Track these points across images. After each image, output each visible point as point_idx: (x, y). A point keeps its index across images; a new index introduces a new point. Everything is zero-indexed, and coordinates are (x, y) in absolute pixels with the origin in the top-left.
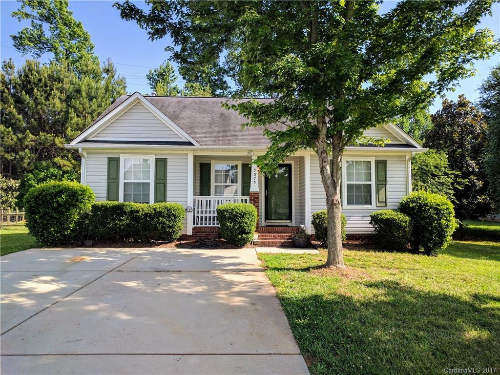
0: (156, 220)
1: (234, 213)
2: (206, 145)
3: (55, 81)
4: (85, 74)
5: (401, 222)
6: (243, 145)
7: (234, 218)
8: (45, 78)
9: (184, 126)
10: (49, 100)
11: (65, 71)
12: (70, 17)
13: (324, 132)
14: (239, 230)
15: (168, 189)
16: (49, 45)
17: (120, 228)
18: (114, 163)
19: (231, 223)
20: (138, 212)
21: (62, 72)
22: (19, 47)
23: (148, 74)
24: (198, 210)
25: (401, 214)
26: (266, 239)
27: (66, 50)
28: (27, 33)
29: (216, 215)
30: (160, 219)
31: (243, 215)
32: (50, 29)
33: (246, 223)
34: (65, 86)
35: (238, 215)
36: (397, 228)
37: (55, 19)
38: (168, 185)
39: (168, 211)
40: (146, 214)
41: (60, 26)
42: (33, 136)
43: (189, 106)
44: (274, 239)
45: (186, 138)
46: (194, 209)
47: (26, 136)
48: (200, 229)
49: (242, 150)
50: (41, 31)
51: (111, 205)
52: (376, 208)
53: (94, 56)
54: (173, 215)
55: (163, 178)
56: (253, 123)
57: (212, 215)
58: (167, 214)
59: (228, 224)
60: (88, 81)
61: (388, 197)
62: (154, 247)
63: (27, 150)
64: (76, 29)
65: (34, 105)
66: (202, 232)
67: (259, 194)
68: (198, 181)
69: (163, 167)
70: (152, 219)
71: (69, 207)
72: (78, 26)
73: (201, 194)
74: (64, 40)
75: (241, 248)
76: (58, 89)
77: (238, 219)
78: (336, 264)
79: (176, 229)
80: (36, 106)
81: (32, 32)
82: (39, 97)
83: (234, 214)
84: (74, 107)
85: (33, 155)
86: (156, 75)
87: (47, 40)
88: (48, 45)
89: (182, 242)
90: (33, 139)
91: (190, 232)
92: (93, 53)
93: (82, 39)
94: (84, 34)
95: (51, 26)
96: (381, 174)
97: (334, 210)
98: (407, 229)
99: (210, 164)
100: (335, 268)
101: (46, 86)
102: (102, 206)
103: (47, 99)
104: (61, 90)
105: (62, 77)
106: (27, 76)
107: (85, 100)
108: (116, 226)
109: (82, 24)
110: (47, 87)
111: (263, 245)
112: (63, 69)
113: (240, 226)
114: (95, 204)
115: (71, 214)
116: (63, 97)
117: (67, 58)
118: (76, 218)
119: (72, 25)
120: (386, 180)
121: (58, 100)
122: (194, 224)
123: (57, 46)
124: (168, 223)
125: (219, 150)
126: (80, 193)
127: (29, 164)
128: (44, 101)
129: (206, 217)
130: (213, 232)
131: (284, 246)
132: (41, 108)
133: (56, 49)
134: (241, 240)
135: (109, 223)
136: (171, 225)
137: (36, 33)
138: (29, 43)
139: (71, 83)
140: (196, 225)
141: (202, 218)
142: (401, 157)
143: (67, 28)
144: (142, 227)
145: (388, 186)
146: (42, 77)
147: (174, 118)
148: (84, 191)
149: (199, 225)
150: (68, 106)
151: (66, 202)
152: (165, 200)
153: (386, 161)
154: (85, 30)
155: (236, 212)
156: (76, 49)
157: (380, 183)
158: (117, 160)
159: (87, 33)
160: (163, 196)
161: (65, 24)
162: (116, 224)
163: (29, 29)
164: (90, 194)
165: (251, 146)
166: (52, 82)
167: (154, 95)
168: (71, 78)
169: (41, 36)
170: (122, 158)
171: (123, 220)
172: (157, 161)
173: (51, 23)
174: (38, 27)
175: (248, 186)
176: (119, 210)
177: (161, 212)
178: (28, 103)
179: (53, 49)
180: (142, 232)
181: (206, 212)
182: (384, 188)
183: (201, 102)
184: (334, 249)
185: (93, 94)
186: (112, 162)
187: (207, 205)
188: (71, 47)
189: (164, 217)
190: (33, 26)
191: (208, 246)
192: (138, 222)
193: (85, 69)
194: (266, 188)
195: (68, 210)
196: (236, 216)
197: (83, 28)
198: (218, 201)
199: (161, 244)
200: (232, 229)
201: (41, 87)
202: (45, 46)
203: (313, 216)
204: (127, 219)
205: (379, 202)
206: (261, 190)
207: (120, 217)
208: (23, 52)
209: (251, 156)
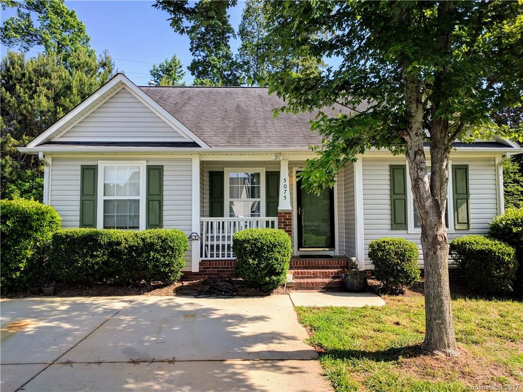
0: (145, 255)
1: (259, 244)
2: (216, 146)
3: (42, 76)
4: (76, 68)
5: (502, 255)
6: (268, 146)
7: (259, 252)
8: (30, 73)
9: (187, 122)
10: (34, 98)
11: (54, 65)
12: (61, 5)
13: (419, 117)
14: (266, 269)
15: (165, 208)
16: (39, 37)
17: (93, 267)
18: (89, 173)
19: (254, 259)
20: (119, 243)
21: (50, 66)
22: (4, 40)
23: (152, 69)
24: (207, 235)
25: (500, 244)
26: (303, 278)
27: (58, 42)
28: (13, 23)
29: (231, 243)
30: (152, 253)
31: (272, 247)
32: (38, 18)
33: (277, 260)
34: (53, 82)
35: (265, 247)
36: (497, 265)
37: (45, 7)
38: (165, 203)
39: (162, 242)
40: (131, 247)
41: (50, 16)
42: (15, 140)
43: (195, 97)
44: (314, 278)
45: (191, 137)
46: (202, 234)
47: (7, 140)
48: (210, 263)
49: (267, 153)
50: (28, 21)
51: (80, 235)
52: (454, 232)
53: (90, 49)
54: (170, 247)
55: (158, 193)
56: (292, 106)
57: (226, 243)
58: (161, 246)
59: (251, 261)
60: (80, 75)
61: (471, 216)
62: (143, 294)
63: (8, 157)
64: (69, 19)
65: (16, 104)
66: (213, 268)
67: (291, 213)
68: (207, 196)
69: (158, 178)
70: (139, 255)
71: (17, 238)
72: (71, 15)
73: (211, 215)
74: (55, 30)
75: (269, 295)
76: (44, 85)
77: (265, 253)
78: (445, 347)
79: (175, 267)
80: (19, 106)
81: (19, 23)
82: (21, 94)
83: (259, 247)
84: (63, 106)
85: (16, 163)
86: (161, 70)
87: (36, 31)
88: (37, 38)
89: (186, 283)
90: (16, 144)
91: (195, 269)
92: (89, 46)
93: (76, 30)
94: (78, 25)
95: (40, 15)
96: (461, 184)
97: (438, 252)
98: (511, 266)
99: (223, 172)
100: (443, 355)
101: (31, 82)
102: (67, 236)
103: (31, 97)
104: (49, 87)
105: (49, 71)
106: (8, 70)
107: (76, 98)
108: (87, 265)
109: (76, 14)
110: (33, 83)
111: (300, 287)
112: (50, 62)
113: (268, 264)
114: (57, 233)
115: (21, 248)
116: (51, 94)
117: (59, 52)
118: (29, 253)
119: (65, 15)
120: (467, 193)
121: (45, 98)
122: (201, 256)
123: (47, 38)
124: (162, 259)
125: (236, 153)
126: (35, 217)
127: (11, 173)
128: (27, 99)
129: (218, 246)
130: (228, 268)
131: (329, 289)
132: (25, 108)
133: (46, 41)
134: (269, 284)
135: (77, 261)
136: (167, 262)
137: (23, 23)
138: (15, 35)
139: (60, 77)
140: (204, 259)
141: (212, 246)
142: (488, 160)
143: (59, 18)
144: (125, 267)
145: (470, 201)
146: (26, 71)
147: (175, 112)
148: (41, 214)
149: (209, 258)
150: (57, 105)
151: (13, 230)
152: (160, 225)
153: (467, 166)
154: (79, 19)
155: (261, 243)
156: (70, 42)
157: (460, 196)
158: (94, 169)
159: (81, 23)
160: (158, 219)
161: (56, 13)
162: (88, 261)
163: (15, 19)
164: (52, 218)
165: (280, 147)
166: (38, 78)
167: (152, 85)
168: (59, 74)
169: (29, 26)
170: (101, 165)
171: (97, 256)
172: (150, 169)
173: (40, 12)
174: (25, 16)
175: (274, 202)
176: (90, 242)
177: (152, 244)
178: (9, 101)
179: (43, 41)
180: (125, 272)
181: (218, 237)
182: (466, 203)
183: (210, 92)
184: (440, 321)
185: (86, 91)
186: (86, 172)
187: (219, 229)
188: (64, 39)
189: (156, 251)
190: (19, 16)
191: (221, 291)
192: (121, 259)
193: (77, 62)
194: (299, 204)
195: (17, 242)
196: (261, 249)
197: (77, 18)
198: (235, 222)
199: (155, 288)
200: (256, 268)
201: (25, 82)
202: (34, 38)
203: (371, 246)
204: (104, 254)
205: (458, 223)
206: (292, 207)
207: (92, 251)
208: (9, 46)
209: (280, 161)
